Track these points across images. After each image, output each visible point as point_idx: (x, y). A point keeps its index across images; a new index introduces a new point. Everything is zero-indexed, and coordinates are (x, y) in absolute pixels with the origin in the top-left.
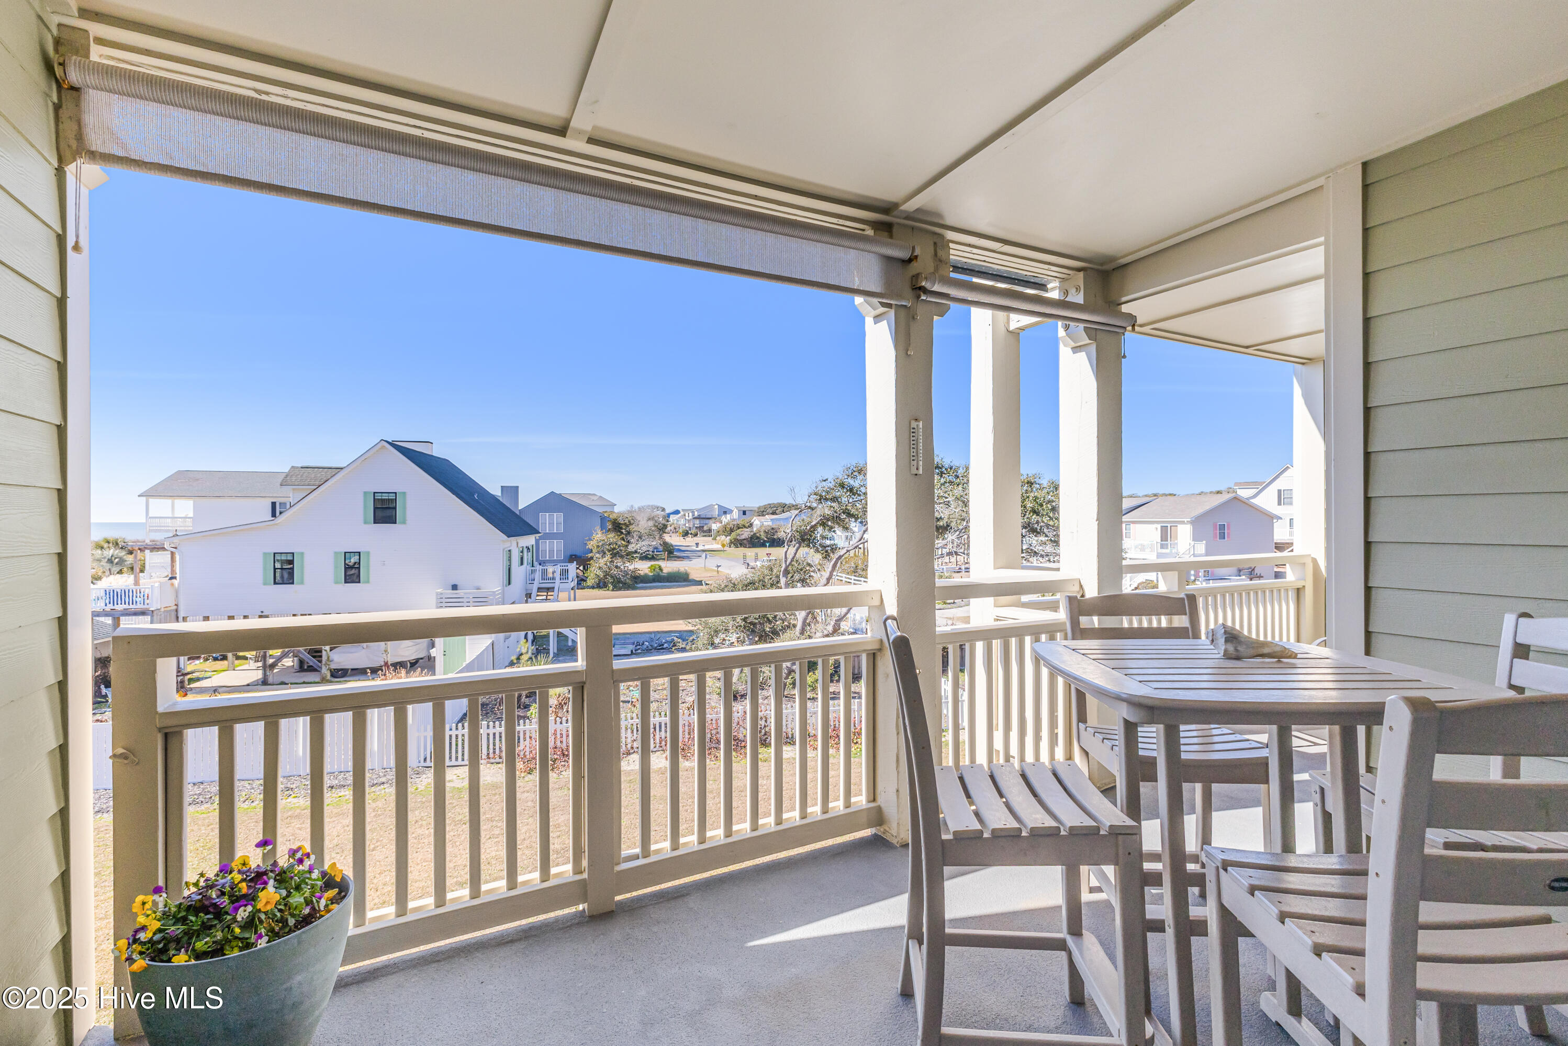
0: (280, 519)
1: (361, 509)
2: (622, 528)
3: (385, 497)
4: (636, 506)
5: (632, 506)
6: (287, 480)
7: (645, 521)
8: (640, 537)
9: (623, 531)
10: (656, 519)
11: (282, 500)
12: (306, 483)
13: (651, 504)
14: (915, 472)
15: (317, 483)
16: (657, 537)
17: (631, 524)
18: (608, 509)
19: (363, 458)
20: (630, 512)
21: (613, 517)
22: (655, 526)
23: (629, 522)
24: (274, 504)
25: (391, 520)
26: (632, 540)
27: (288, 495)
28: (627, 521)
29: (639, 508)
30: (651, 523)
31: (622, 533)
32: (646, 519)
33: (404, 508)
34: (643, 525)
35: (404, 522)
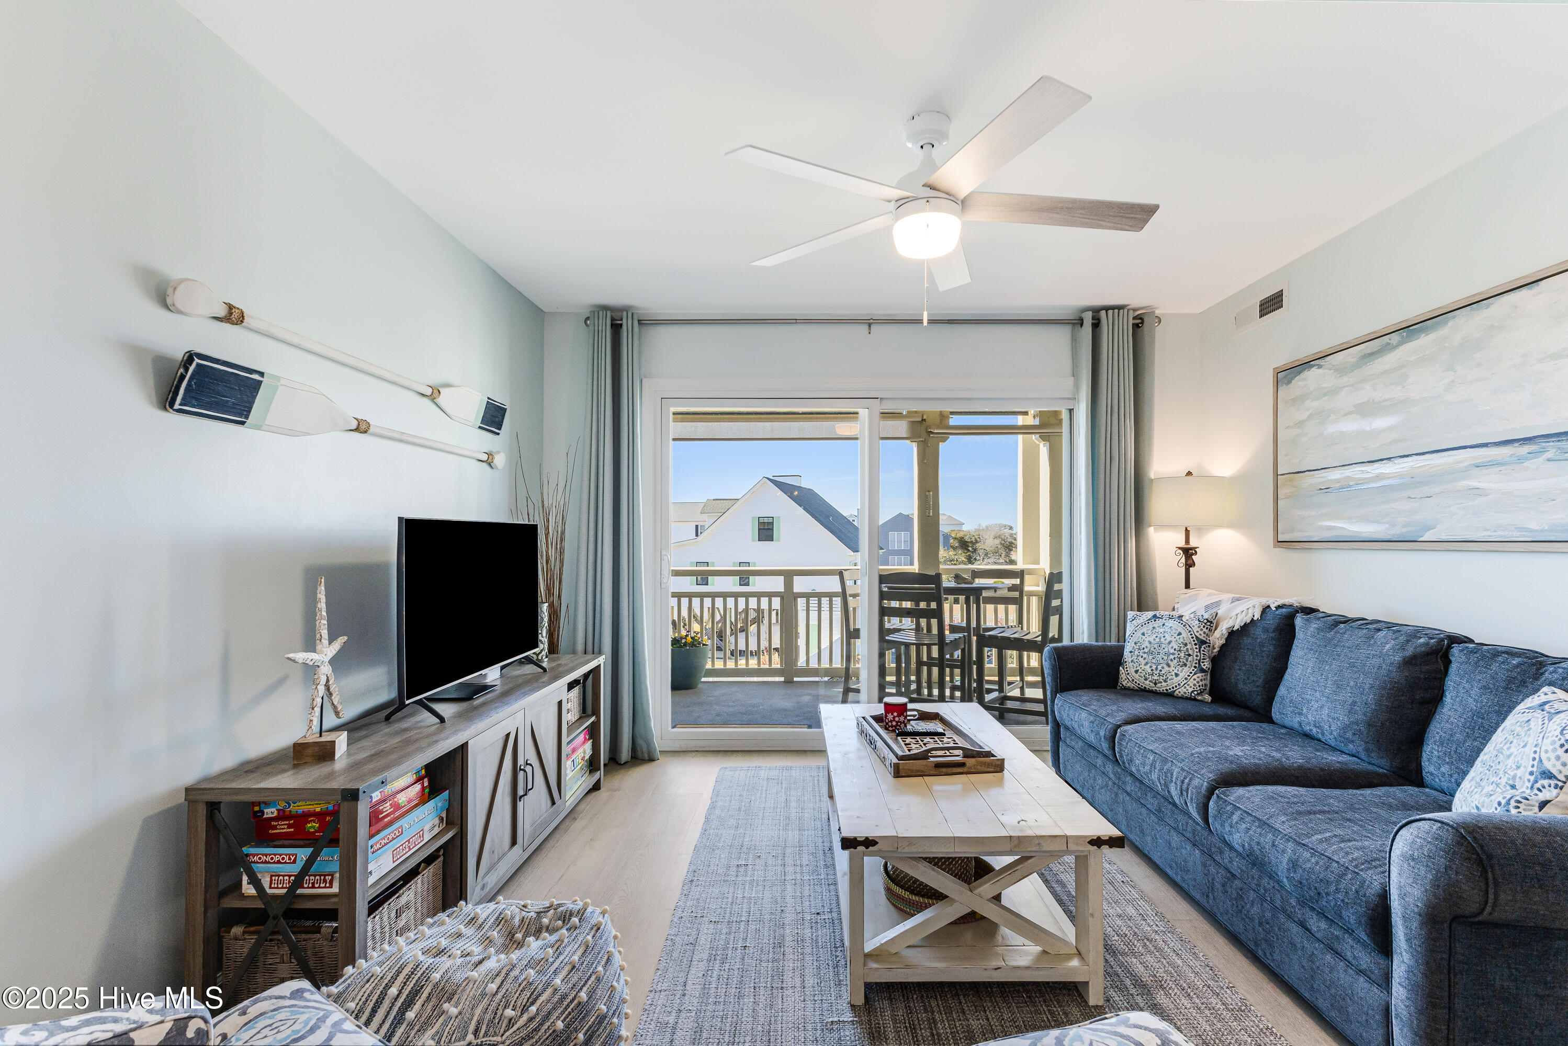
0: (701, 537)
1: (751, 530)
2: (968, 546)
3: (766, 520)
4: (984, 526)
5: (979, 525)
6: (706, 508)
7: (991, 539)
8: (986, 554)
9: (970, 549)
10: (1003, 537)
11: (702, 523)
12: (716, 511)
13: (999, 522)
14: (927, 514)
15: (723, 511)
16: (1003, 555)
17: (977, 542)
18: (956, 528)
19: (752, 491)
20: (976, 530)
21: (960, 535)
22: (1001, 544)
23: (976, 540)
24: (697, 526)
25: (770, 538)
26: (978, 558)
27: (705, 520)
28: (973, 539)
29: (987, 527)
30: (997, 541)
31: (969, 550)
32: (992, 536)
33: (779, 529)
34: (989, 543)
35: (779, 540)
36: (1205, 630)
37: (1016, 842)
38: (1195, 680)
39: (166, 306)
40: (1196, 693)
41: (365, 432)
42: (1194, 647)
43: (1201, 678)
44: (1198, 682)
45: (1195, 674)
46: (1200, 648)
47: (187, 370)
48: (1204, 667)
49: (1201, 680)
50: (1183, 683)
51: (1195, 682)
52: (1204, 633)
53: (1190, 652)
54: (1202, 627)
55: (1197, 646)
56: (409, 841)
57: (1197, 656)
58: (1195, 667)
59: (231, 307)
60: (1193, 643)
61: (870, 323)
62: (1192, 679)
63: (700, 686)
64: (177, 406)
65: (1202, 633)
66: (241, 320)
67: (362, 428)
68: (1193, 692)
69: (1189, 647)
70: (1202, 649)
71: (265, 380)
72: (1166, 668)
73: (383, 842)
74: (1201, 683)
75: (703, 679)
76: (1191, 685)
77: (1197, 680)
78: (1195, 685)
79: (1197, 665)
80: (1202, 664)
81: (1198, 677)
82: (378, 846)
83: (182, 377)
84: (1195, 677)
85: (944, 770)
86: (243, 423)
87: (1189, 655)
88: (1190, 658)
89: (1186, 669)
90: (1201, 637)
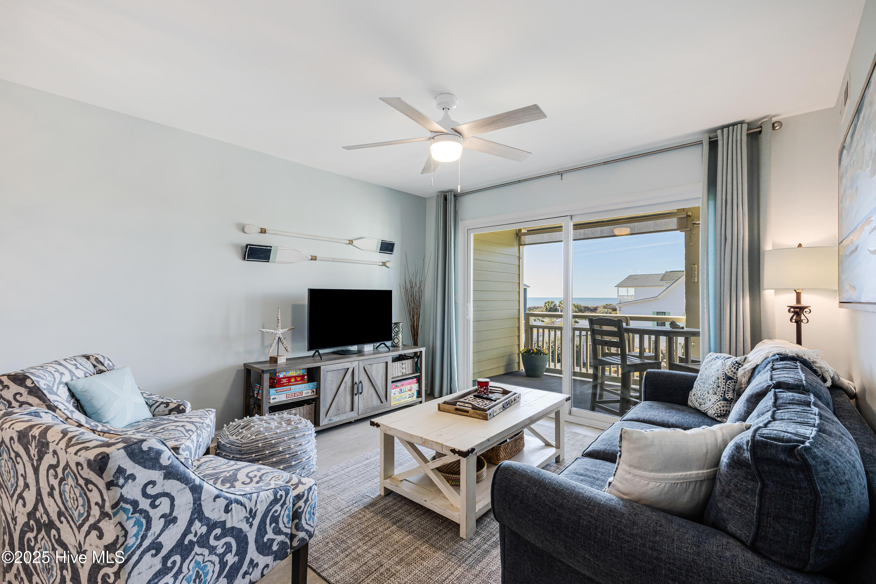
12: (672, 279)
36: (733, 369)
37: (423, 441)
38: (718, 405)
39: (245, 232)
40: (716, 415)
41: (315, 260)
42: (723, 381)
43: (723, 404)
44: (720, 408)
45: (719, 401)
46: (726, 382)
47: (247, 249)
48: (727, 397)
49: (723, 406)
50: (712, 406)
51: (718, 407)
52: (732, 371)
53: (720, 385)
54: (731, 367)
55: (725, 381)
56: (295, 394)
57: (723, 388)
58: (721, 396)
59: (262, 229)
60: (723, 378)
61: (561, 173)
62: (716, 405)
63: (543, 377)
64: (246, 259)
65: (730, 371)
66: (265, 232)
67: (314, 258)
68: (715, 414)
69: (720, 380)
70: (728, 383)
71: (272, 248)
72: (707, 395)
73: (281, 390)
74: (722, 409)
75: (545, 373)
76: (715, 409)
77: (719, 405)
78: (717, 409)
79: (723, 395)
80: (726, 395)
81: (721, 404)
82: (279, 391)
83: (246, 251)
84: (719, 403)
85: (459, 412)
86: (268, 262)
87: (719, 387)
88: (719, 389)
89: (716, 396)
90: (729, 374)
